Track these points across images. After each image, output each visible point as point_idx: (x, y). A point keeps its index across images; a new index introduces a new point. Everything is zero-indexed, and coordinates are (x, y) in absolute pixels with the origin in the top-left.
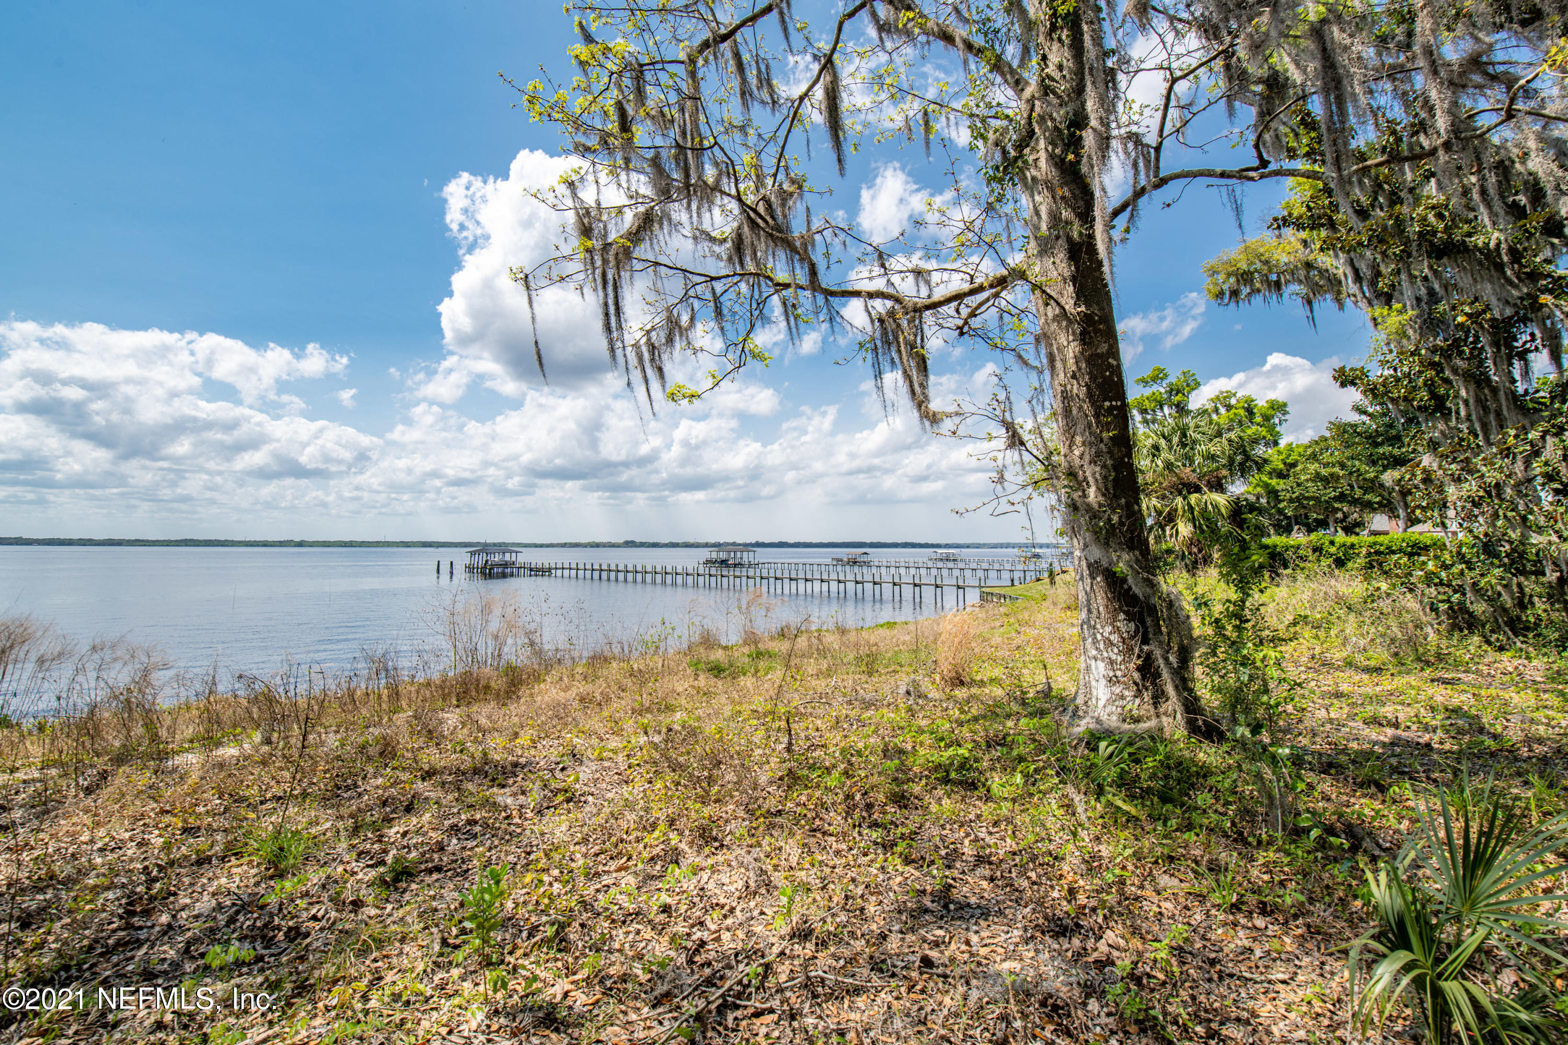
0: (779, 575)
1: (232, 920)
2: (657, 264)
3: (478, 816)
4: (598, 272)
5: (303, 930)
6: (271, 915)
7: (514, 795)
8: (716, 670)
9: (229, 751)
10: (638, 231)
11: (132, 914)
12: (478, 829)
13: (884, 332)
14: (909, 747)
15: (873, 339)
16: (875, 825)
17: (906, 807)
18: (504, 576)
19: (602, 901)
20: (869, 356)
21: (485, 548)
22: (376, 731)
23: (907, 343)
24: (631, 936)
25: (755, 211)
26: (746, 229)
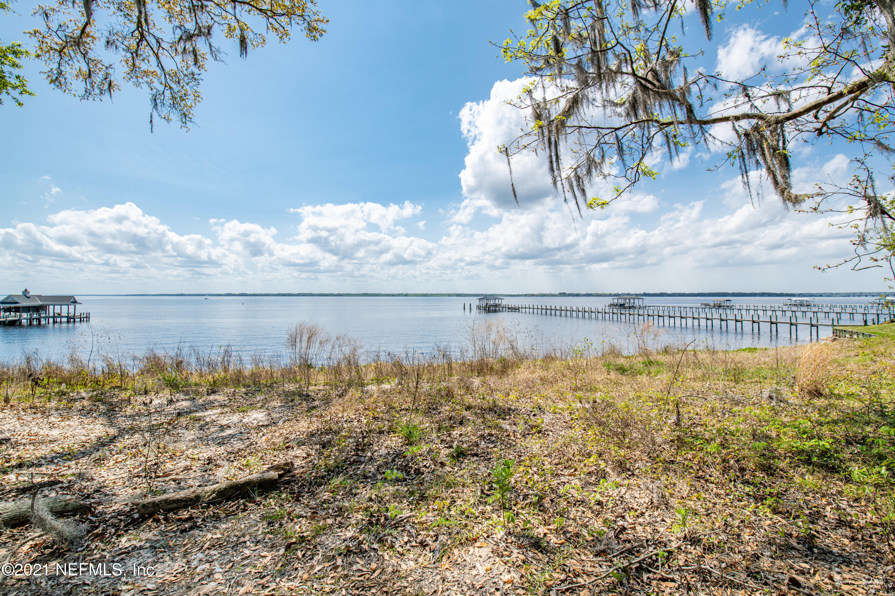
0: (661, 314)
1: (393, 460)
2: (580, 127)
3: (493, 433)
4: (546, 139)
5: (421, 471)
6: (408, 461)
7: (510, 424)
8: (622, 370)
9: (386, 386)
10: (569, 110)
11: (358, 450)
12: (493, 439)
13: (750, 143)
14: (774, 434)
15: (740, 149)
16: (746, 483)
17: (772, 475)
18: (495, 311)
19: (562, 490)
20: (737, 162)
21: (486, 297)
22: (444, 384)
23: (769, 147)
24: (579, 513)
25: (645, 79)
26: (639, 92)
